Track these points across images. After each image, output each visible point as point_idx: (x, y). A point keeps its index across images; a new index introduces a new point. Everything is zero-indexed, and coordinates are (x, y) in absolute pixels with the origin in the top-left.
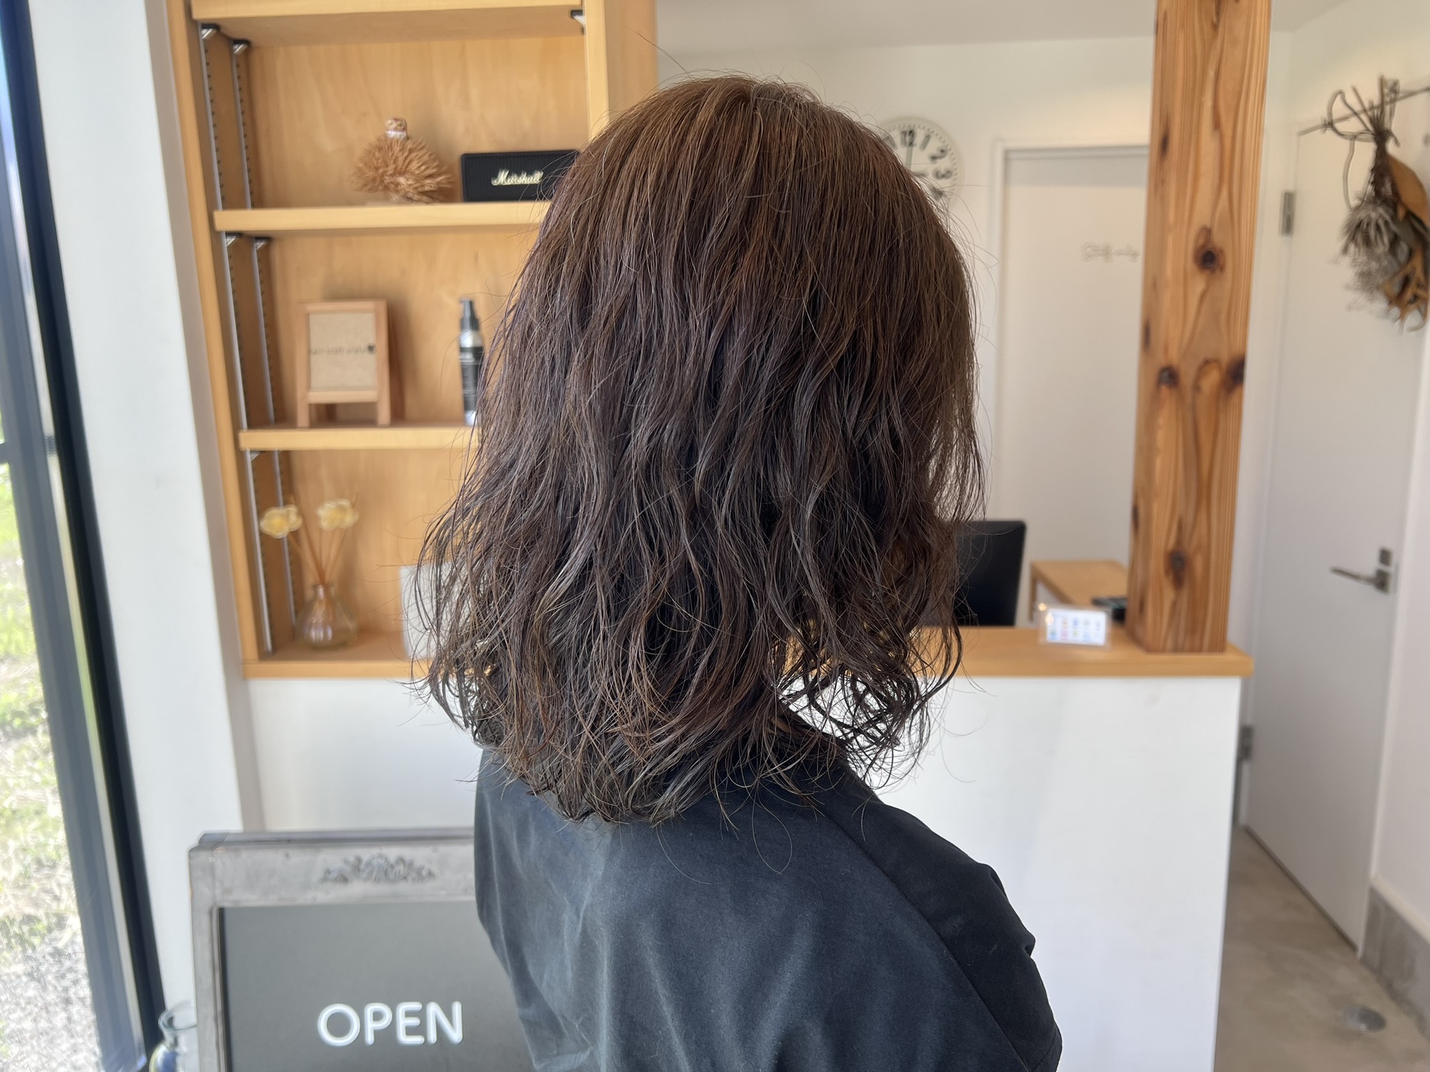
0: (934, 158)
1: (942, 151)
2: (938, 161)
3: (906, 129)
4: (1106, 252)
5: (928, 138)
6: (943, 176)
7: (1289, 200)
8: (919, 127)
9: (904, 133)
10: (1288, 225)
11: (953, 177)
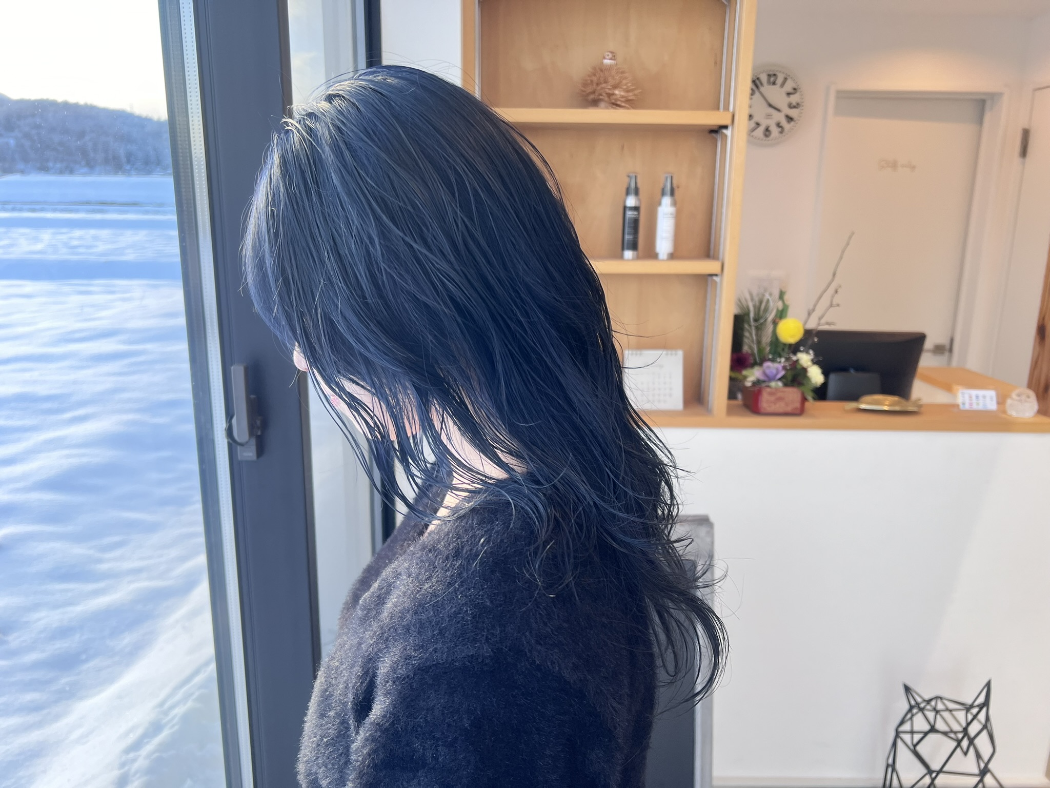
0: (789, 94)
1: (795, 89)
2: (792, 96)
3: (771, 73)
4: (894, 165)
5: (786, 79)
6: (795, 107)
7: (1026, 134)
8: (780, 72)
9: (769, 76)
10: (1024, 152)
11: (801, 108)
